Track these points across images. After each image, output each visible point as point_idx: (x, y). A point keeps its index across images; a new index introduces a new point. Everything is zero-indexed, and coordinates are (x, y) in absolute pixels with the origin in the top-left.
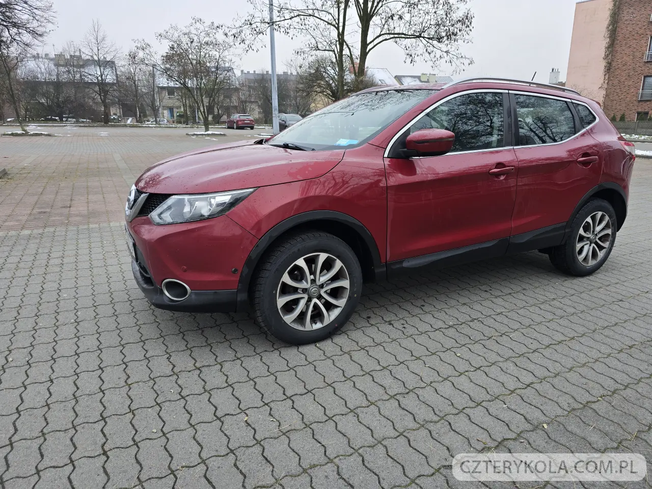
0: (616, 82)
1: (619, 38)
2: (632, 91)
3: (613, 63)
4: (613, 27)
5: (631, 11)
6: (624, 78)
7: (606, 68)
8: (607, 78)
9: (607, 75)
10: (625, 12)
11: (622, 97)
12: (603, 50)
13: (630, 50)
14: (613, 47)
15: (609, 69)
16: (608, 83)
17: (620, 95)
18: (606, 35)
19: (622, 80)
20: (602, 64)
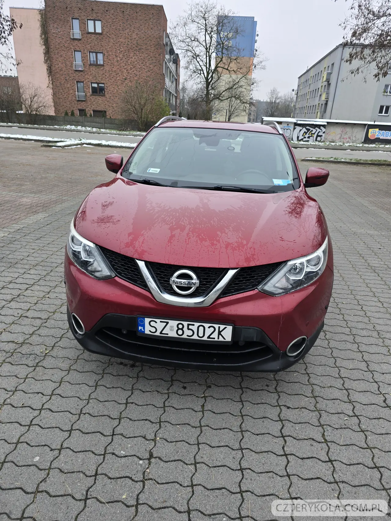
0: (58, 84)
1: (52, 47)
2: (71, 92)
3: (52, 67)
4: (45, 36)
5: (55, 26)
6: (63, 82)
7: (49, 71)
8: (51, 79)
9: (50, 77)
10: (51, 26)
11: (65, 96)
12: (43, 55)
13: (62, 58)
14: (48, 54)
15: (50, 71)
16: (52, 84)
17: (63, 94)
18: (41, 43)
19: (62, 83)
20: (44, 67)
